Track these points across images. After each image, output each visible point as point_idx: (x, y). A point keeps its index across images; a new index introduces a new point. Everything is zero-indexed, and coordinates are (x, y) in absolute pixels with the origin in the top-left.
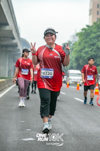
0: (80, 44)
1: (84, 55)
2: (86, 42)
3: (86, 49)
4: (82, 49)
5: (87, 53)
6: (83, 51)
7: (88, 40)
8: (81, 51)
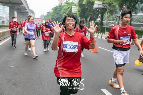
0: (53, 13)
1: (55, 17)
2: (55, 12)
3: (56, 15)
4: (54, 15)
5: (56, 16)
6: (54, 16)
7: (56, 11)
8: (53, 16)
